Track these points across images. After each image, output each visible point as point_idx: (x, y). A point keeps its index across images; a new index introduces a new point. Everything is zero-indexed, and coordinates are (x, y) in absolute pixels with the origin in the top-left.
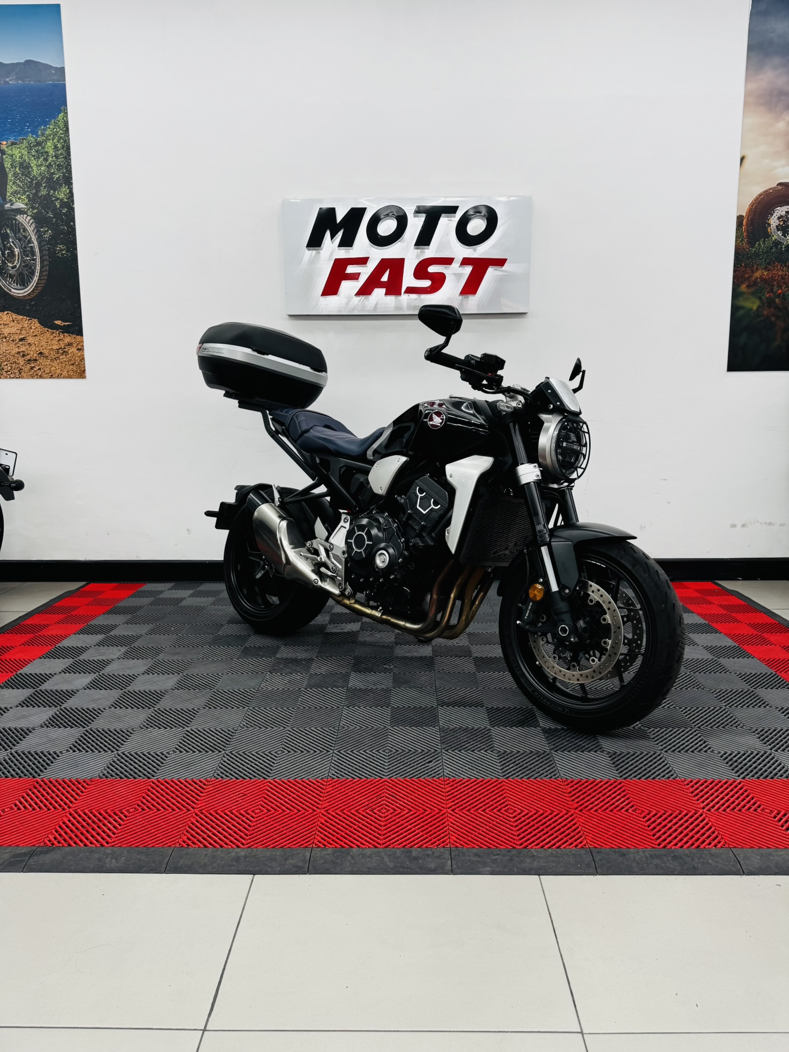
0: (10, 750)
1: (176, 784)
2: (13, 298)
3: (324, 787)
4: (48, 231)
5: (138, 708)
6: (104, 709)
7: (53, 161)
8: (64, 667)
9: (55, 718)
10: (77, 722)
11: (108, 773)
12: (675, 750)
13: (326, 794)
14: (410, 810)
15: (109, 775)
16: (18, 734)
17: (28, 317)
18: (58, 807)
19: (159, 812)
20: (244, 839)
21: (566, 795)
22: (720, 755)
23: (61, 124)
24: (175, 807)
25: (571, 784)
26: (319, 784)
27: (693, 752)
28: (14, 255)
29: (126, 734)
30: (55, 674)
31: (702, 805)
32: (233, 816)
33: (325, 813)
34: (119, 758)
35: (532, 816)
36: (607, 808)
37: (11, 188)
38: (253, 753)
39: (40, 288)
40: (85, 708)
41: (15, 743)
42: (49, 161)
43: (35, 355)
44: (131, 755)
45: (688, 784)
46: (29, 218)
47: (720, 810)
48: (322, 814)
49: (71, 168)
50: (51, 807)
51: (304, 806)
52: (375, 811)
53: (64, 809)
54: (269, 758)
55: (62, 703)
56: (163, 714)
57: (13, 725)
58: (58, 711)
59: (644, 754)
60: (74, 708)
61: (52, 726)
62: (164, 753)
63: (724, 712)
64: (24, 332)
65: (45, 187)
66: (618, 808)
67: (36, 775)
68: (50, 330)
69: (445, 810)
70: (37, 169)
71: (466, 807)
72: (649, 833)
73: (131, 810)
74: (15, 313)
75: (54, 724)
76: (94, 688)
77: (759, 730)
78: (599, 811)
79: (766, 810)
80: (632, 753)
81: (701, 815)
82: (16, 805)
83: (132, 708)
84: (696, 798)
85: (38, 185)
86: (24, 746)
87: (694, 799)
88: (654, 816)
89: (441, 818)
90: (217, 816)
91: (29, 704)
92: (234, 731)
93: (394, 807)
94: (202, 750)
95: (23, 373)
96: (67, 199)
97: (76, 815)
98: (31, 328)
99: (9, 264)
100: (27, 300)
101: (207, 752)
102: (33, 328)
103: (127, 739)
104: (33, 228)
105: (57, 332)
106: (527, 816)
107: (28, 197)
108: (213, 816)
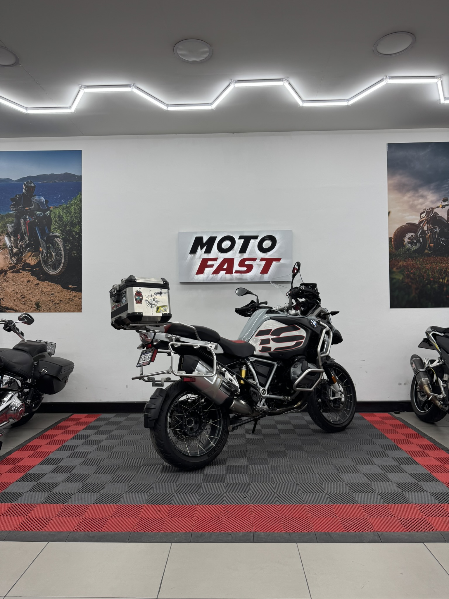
0: (50, 492)
1: (128, 506)
2: (50, 275)
3: (196, 508)
4: (69, 245)
5: (107, 474)
6: (91, 474)
7: (74, 215)
8: (69, 455)
9: (68, 478)
10: (79, 480)
11: (97, 502)
12: (358, 492)
13: (197, 511)
14: (236, 517)
15: (98, 503)
16: (53, 485)
17: (56, 284)
18: (77, 516)
19: (122, 518)
20: (162, 529)
21: (306, 511)
22: (379, 494)
23: (78, 200)
24: (130, 516)
25: (309, 507)
26: (194, 507)
27: (366, 493)
28: (52, 256)
29: (103, 485)
30: (65, 458)
31: (367, 515)
32: (156, 520)
33: (197, 519)
34: (101, 495)
35: (290, 519)
36: (324, 516)
37: (53, 226)
38: (162, 494)
39: (63, 271)
40: (81, 474)
41: (52, 489)
42: (72, 215)
43: (58, 301)
44: (106, 494)
45: (362, 506)
46: (60, 239)
47: (375, 517)
48: (196, 519)
49: (81, 218)
50: (74, 516)
51: (187, 516)
52: (220, 518)
53: (80, 517)
54: (170, 496)
55: (71, 471)
56: (119, 477)
57: (49, 481)
58: (69, 475)
59: (343, 494)
60: (76, 474)
61: (68, 481)
62: (122, 493)
63: (384, 475)
64: (53, 291)
65: (69, 226)
66: (329, 516)
67: (64, 503)
68: (66, 290)
69: (251, 517)
70: (66, 218)
71: (261, 516)
72: (342, 526)
73: (110, 517)
74: (50, 282)
75: (69, 481)
76: (84, 465)
77: (399, 483)
78: (320, 517)
79: (395, 517)
80: (338, 493)
81: (366, 519)
82: (57, 515)
83: (104, 474)
84: (365, 512)
85: (66, 225)
86: (56, 490)
87: (364, 512)
88: (344, 519)
89: (249, 520)
90: (149, 520)
91: (55, 472)
92: (153, 484)
93: (228, 516)
94: (139, 492)
95: (51, 310)
96: (79, 231)
97: (86, 519)
98: (57, 289)
99: (49, 260)
100: (56, 276)
101: (141, 493)
102: (58, 289)
103: (103, 487)
104: (62, 244)
105: (70, 291)
106: (288, 519)
107: (61, 230)
108: (147, 519)
